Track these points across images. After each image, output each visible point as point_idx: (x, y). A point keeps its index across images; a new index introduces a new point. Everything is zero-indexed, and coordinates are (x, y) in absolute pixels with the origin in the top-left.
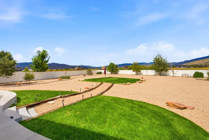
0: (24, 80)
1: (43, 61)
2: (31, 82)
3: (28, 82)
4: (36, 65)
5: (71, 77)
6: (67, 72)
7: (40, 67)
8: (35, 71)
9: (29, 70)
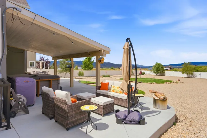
0: (78, 76)
1: (89, 62)
2: (82, 78)
3: (80, 78)
4: (85, 65)
5: (111, 76)
6: (107, 71)
7: (87, 67)
8: (84, 70)
9: (78, 68)
